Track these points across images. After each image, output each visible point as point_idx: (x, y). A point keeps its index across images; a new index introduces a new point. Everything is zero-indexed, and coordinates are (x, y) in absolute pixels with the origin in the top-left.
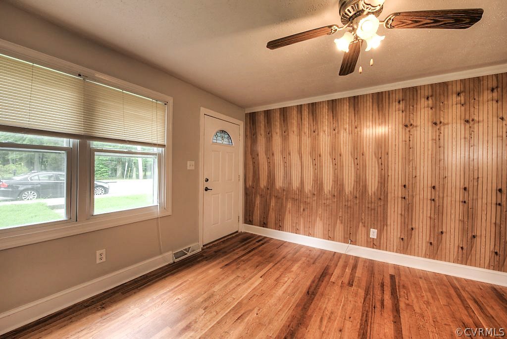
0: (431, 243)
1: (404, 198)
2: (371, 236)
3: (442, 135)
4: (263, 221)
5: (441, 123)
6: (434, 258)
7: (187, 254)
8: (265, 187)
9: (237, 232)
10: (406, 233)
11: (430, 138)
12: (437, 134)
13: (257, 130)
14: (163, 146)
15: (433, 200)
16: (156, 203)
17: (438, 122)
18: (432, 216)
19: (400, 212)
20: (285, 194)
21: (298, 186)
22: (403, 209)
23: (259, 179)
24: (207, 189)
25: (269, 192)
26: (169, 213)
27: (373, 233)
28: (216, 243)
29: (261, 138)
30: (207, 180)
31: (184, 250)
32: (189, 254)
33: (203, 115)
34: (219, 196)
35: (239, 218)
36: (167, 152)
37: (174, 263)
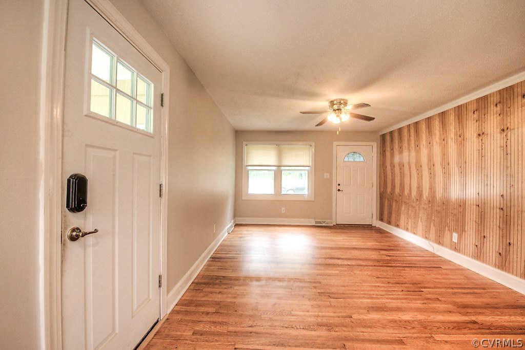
0: (500, 254)
1: (478, 206)
2: (453, 240)
3: (509, 141)
5: (507, 129)
6: (502, 269)
9: (371, 225)
10: (479, 241)
11: (499, 145)
12: (505, 141)
14: (309, 166)
15: (502, 209)
17: (505, 129)
18: (501, 225)
19: (475, 219)
22: (477, 217)
24: (339, 190)
27: (455, 237)
29: (388, 154)
30: (339, 185)
31: (322, 221)
32: (324, 225)
33: (336, 146)
34: (350, 196)
35: (372, 215)
36: (311, 169)
37: (314, 225)
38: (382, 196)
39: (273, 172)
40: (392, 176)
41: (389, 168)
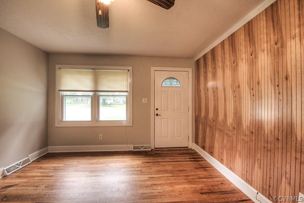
4: (203, 144)
8: (204, 117)
9: (188, 147)
14: (127, 91)
20: (214, 124)
21: (222, 118)
24: (157, 115)
25: (206, 121)
26: (131, 125)
28: (164, 149)
29: (202, 79)
30: (157, 109)
31: (140, 146)
32: (142, 150)
33: (154, 71)
34: (168, 120)
35: (189, 138)
36: (129, 94)
37: (133, 151)
38: (197, 120)
39: (90, 98)
40: (206, 100)
41: (203, 92)
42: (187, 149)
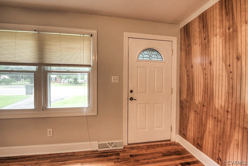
4: (197, 140)
7: (109, 147)
8: (200, 103)
9: (170, 140)
13: (192, 41)
14: (89, 66)
16: (87, 105)
23: (193, 93)
24: (132, 99)
25: (205, 109)
26: (95, 114)
28: (141, 145)
30: (131, 91)
31: (108, 143)
32: (111, 148)
33: (128, 38)
34: (146, 105)
35: (171, 128)
36: (93, 70)
37: (97, 151)
42: (169, 142)
